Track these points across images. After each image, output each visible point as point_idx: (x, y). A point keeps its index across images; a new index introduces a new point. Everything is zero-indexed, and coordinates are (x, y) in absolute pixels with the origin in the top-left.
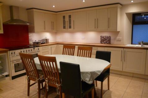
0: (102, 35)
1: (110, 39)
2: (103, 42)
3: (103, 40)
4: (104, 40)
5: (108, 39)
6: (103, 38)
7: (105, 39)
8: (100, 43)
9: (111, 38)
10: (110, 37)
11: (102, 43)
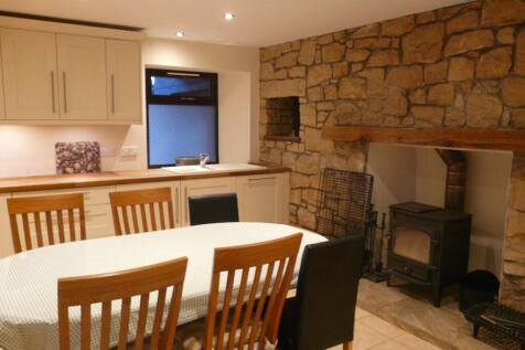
0: (61, 141)
1: (98, 153)
2: (68, 169)
3: (69, 159)
4: (72, 161)
5: (90, 155)
6: (69, 149)
7: (76, 154)
8: (53, 172)
9: (102, 149)
10: (98, 148)
11: (65, 172)
